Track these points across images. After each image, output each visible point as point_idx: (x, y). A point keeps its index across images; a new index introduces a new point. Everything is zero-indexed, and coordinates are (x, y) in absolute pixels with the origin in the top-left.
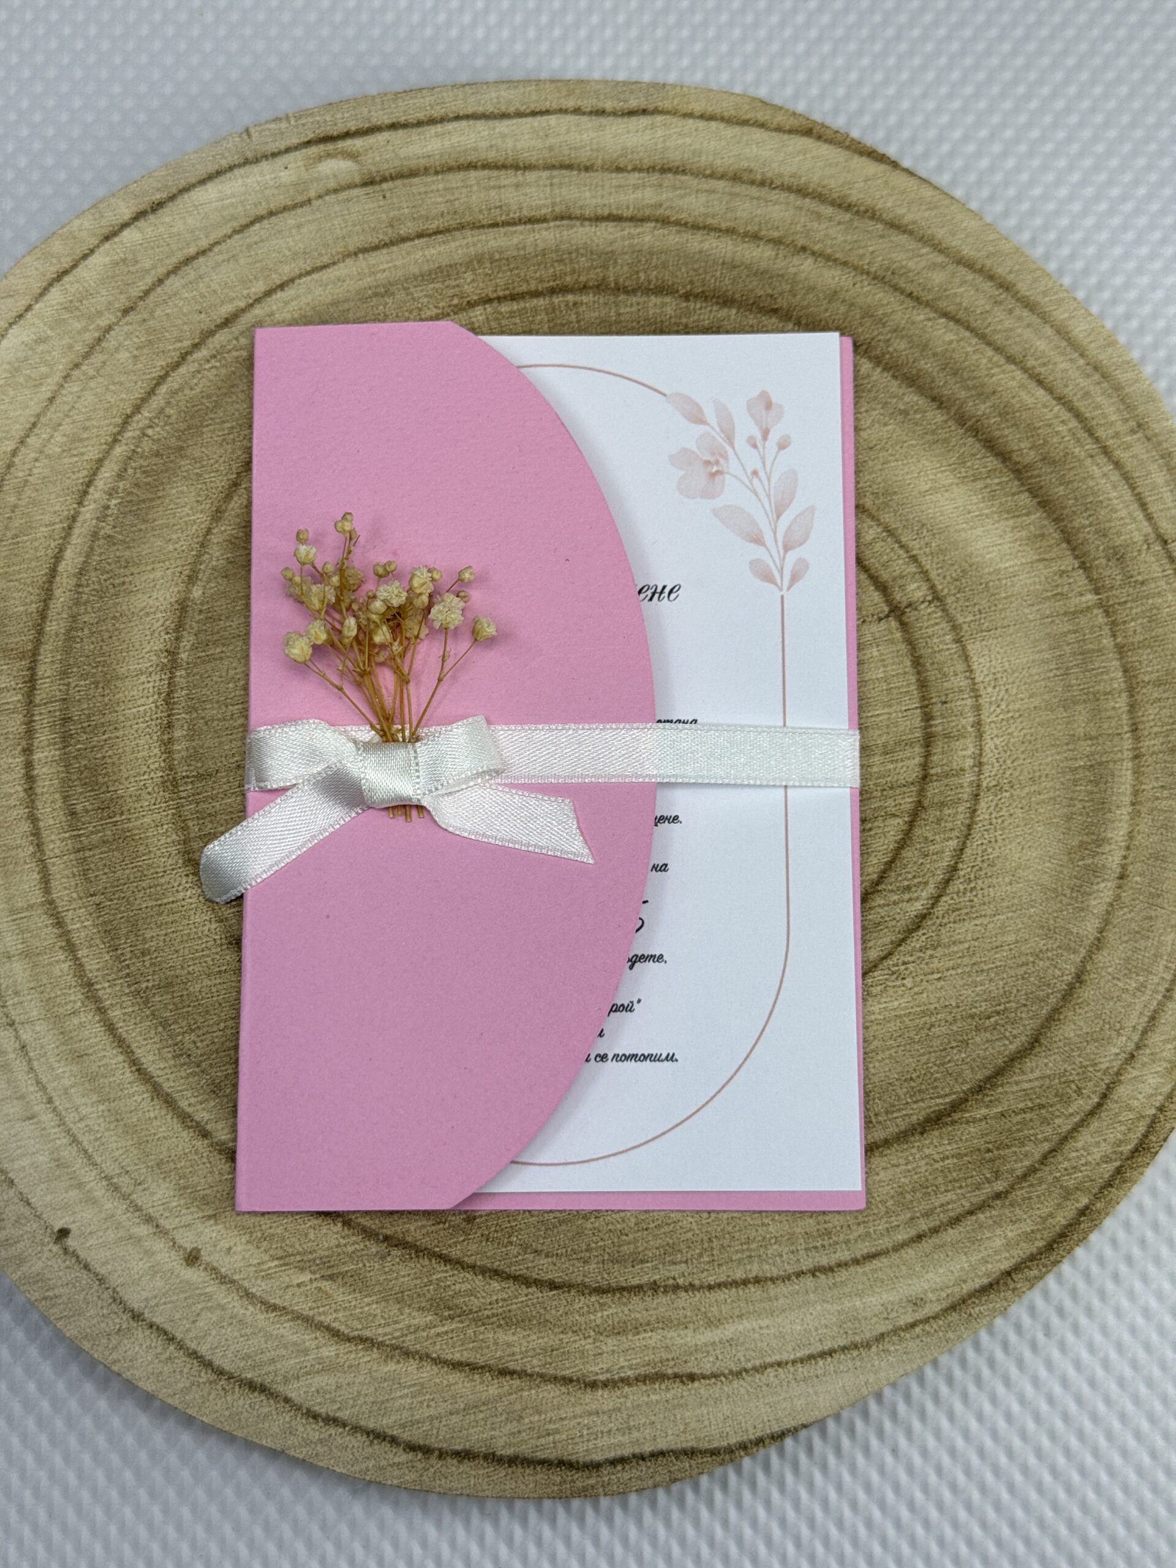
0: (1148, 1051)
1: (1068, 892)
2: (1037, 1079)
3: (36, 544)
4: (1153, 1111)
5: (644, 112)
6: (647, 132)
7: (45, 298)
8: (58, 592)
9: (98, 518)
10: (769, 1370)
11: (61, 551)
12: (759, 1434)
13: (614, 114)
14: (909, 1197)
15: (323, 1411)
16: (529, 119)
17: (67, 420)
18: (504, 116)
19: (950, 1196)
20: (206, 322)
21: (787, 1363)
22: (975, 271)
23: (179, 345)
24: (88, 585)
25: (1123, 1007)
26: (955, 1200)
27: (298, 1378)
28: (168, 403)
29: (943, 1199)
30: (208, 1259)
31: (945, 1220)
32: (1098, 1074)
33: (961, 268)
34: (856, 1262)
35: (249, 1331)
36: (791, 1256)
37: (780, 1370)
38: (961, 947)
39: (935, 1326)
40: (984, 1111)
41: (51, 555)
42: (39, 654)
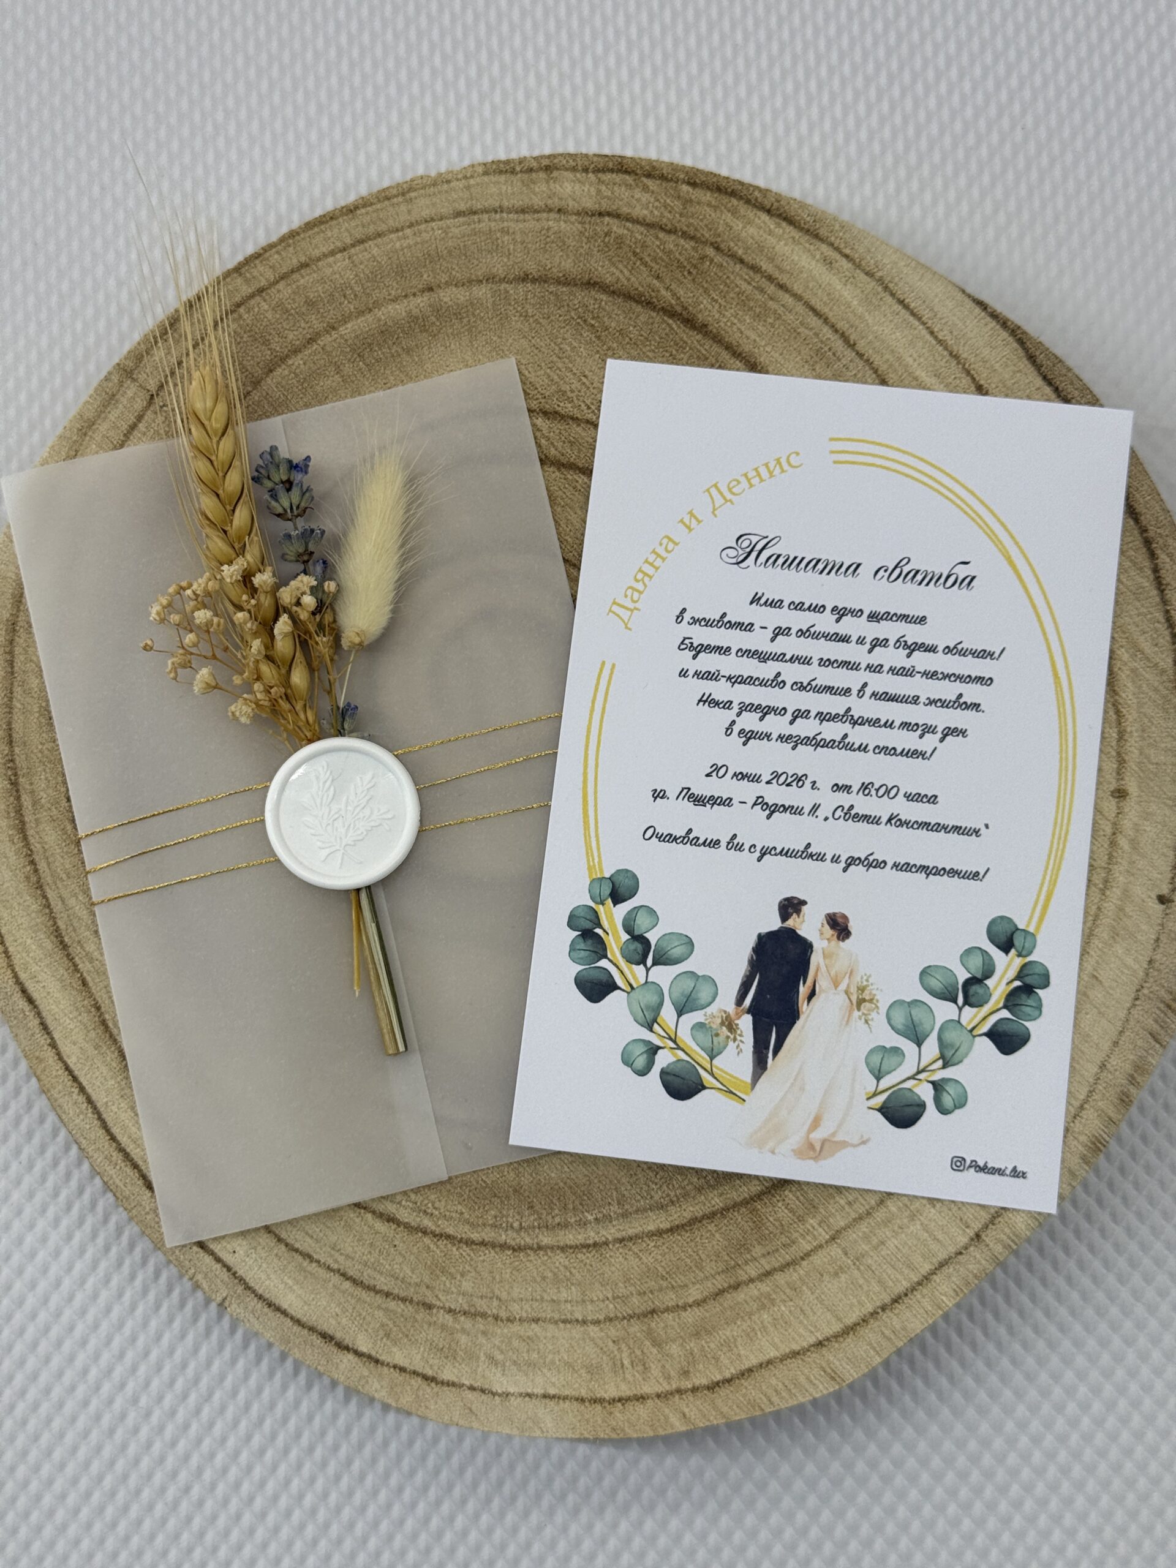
0: (550, 202)
1: (465, 321)
2: (617, 268)
3: (659, 1257)
4: (590, 175)
5: (24, 991)
6: (40, 978)
7: (456, 1380)
8: (687, 1215)
9: (611, 1222)
10: (940, 337)
11: (651, 1235)
12: (988, 319)
13: (39, 1014)
14: (758, 310)
15: (1167, 633)
16: (82, 1079)
17: (546, 1297)
18: (89, 1101)
19: (739, 282)
20: (400, 1237)
21: (928, 328)
22: (13, 657)
23: (432, 1246)
24: (668, 1195)
25: (527, 235)
26: (740, 279)
27: (1156, 665)
28: (484, 1225)
29: (744, 286)
30: (1114, 781)
31: (759, 275)
32: (587, 226)
33: (16, 669)
34: (826, 321)
35: (1146, 720)
36: (851, 368)
37: (936, 330)
38: (552, 374)
39: (838, 241)
40: (663, 292)
41: (662, 1240)
42: (745, 1199)
